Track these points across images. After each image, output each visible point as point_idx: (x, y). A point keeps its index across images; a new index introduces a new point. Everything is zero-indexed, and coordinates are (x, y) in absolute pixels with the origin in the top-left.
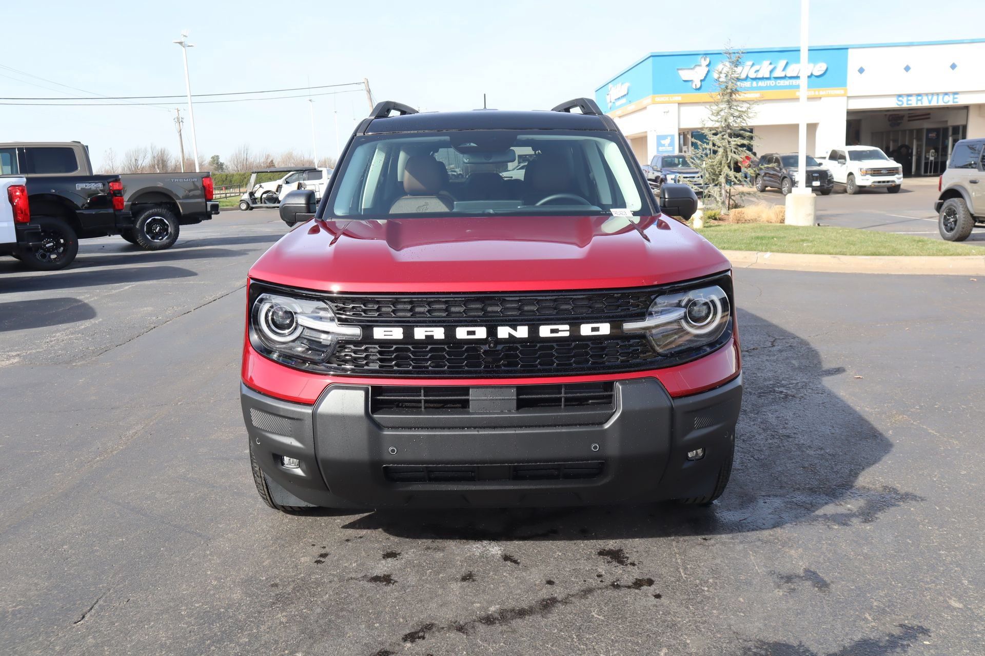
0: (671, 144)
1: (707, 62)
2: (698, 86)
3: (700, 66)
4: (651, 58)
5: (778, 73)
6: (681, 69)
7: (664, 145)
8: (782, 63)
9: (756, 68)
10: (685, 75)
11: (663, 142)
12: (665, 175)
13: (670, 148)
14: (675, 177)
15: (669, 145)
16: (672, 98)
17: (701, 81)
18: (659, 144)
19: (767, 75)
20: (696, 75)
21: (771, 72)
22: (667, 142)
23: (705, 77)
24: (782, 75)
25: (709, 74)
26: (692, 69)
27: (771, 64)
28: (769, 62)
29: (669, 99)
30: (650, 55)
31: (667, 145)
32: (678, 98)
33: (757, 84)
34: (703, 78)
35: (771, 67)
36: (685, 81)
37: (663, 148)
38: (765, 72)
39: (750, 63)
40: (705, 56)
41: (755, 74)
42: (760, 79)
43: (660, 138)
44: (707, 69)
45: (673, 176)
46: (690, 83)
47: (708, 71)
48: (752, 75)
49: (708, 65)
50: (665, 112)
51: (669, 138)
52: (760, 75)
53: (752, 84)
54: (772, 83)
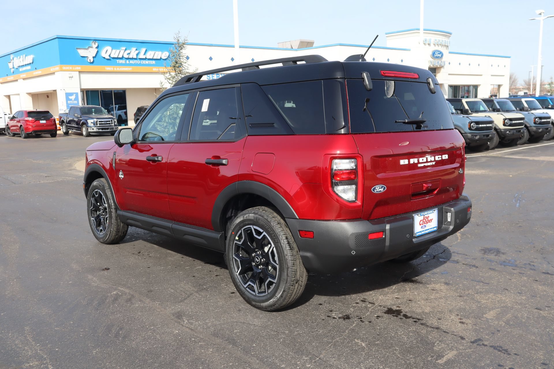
0: (77, 99)
1: (96, 45)
2: (92, 61)
3: (92, 47)
4: (57, 39)
5: (142, 56)
6: (79, 49)
7: (71, 100)
8: (144, 50)
9: (128, 51)
10: (82, 53)
11: (70, 97)
12: (86, 120)
13: (76, 102)
14: (94, 121)
15: (75, 100)
16: (74, 68)
17: (93, 57)
18: (68, 99)
19: (135, 57)
20: (90, 53)
21: (137, 55)
22: (73, 97)
23: (96, 55)
24: (144, 57)
25: (98, 53)
26: (86, 49)
27: (136, 50)
28: (135, 49)
29: (72, 68)
30: (56, 37)
31: (73, 99)
32: (79, 68)
33: (129, 62)
34: (94, 56)
35: (137, 52)
36: (82, 57)
37: (71, 102)
38: (133, 55)
39: (124, 48)
40: (94, 41)
41: (128, 56)
42: (131, 59)
43: (68, 95)
44: (96, 50)
45: (92, 121)
46: (86, 58)
47: (98, 52)
48: (126, 56)
49: (97, 47)
50: (70, 77)
51: (75, 95)
52: (131, 57)
53: (126, 62)
54: (138, 62)
